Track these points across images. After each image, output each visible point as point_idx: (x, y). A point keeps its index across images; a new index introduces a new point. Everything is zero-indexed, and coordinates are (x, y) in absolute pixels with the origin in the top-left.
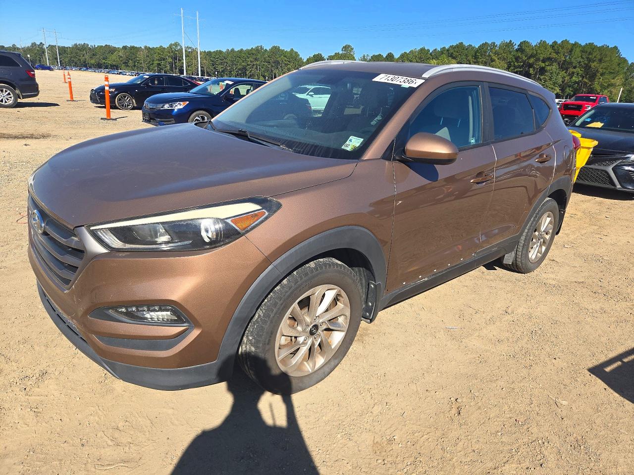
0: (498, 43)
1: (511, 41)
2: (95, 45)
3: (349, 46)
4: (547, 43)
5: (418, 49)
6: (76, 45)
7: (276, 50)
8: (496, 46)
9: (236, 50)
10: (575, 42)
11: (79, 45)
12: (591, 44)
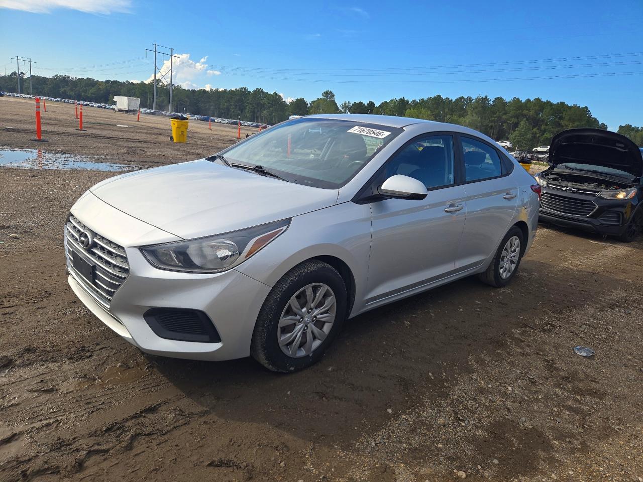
0: (474, 98)
1: (486, 97)
2: (76, 78)
3: (331, 92)
4: (520, 100)
5: (398, 99)
6: (56, 76)
7: (259, 92)
8: (473, 100)
9: (220, 90)
10: (547, 101)
11: (60, 76)
12: (562, 104)
